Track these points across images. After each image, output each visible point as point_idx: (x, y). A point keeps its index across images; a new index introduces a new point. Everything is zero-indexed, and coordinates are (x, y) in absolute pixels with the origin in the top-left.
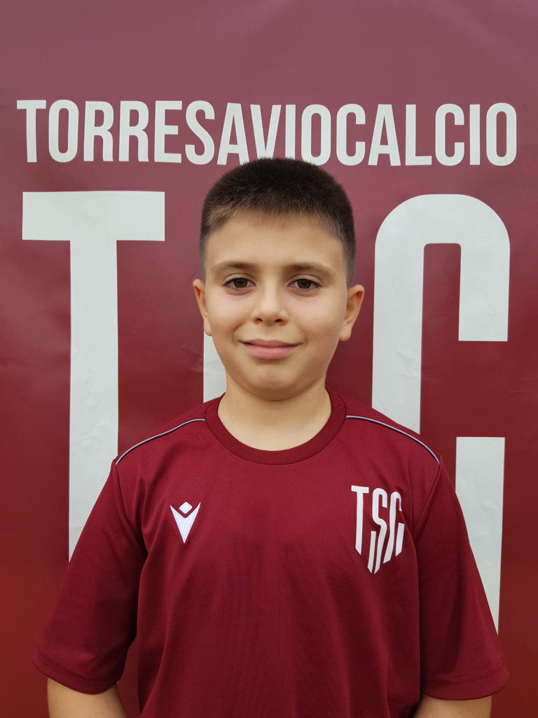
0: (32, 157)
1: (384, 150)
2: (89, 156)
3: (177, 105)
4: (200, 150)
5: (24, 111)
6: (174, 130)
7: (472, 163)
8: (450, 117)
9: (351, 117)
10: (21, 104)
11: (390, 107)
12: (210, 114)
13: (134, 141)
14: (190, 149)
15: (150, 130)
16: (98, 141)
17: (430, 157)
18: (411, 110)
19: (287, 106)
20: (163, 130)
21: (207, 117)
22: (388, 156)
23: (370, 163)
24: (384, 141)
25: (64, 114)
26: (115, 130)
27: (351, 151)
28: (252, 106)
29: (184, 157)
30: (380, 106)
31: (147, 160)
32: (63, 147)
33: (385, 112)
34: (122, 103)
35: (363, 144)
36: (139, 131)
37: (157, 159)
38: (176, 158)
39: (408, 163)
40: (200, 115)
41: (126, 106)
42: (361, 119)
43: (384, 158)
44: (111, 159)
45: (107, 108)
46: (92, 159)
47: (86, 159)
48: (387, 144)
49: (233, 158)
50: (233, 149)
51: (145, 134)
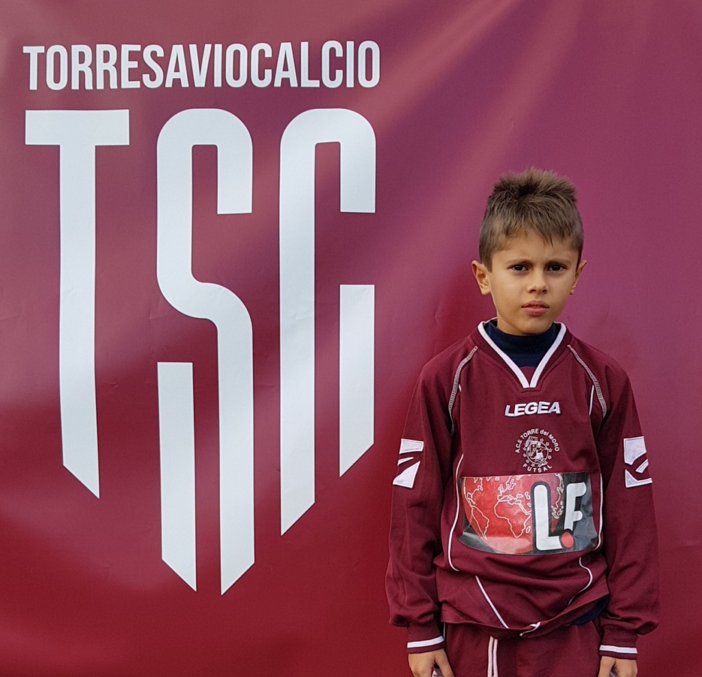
0: (33, 85)
1: (285, 75)
2: (75, 86)
3: (137, 48)
4: (153, 78)
5: (29, 54)
6: (135, 64)
7: (348, 86)
8: (332, 51)
9: (262, 52)
10: (26, 49)
11: (289, 44)
12: (160, 53)
13: (107, 73)
14: (146, 77)
15: (118, 65)
16: (82, 74)
17: (318, 82)
18: (305, 46)
19: (216, 46)
20: (127, 65)
21: (158, 55)
22: (288, 79)
23: (275, 85)
24: (286, 68)
25: (57, 56)
26: (93, 67)
27: (262, 77)
28: (191, 46)
29: (142, 83)
30: (283, 44)
31: (116, 87)
32: (57, 80)
33: (286, 48)
34: (98, 46)
35: (270, 71)
36: (110, 66)
37: (123, 86)
38: (136, 85)
39: (302, 85)
40: (154, 54)
41: (101, 48)
42: (269, 54)
43: (286, 81)
44: (91, 88)
45: (87, 50)
46: (77, 88)
47: (73, 88)
48: (287, 70)
49: (177, 82)
50: (177, 75)
51: (114, 68)
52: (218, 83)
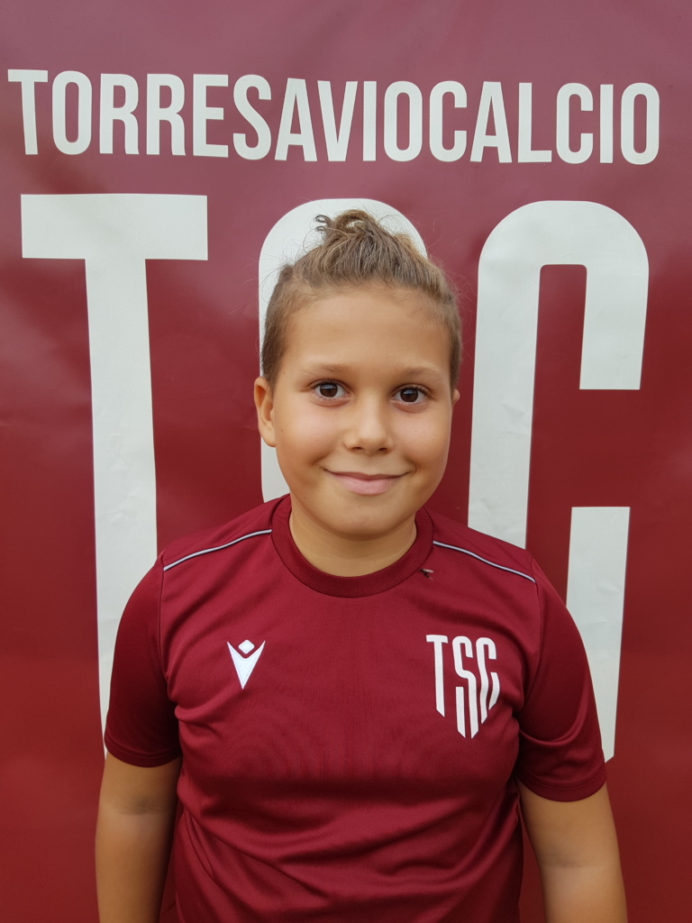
0: (31, 148)
1: (491, 141)
2: (106, 147)
3: (221, 80)
4: (252, 141)
5: (19, 84)
6: (218, 114)
7: (602, 161)
8: (575, 100)
9: (448, 98)
10: (14, 75)
11: (498, 85)
12: (265, 93)
13: (165, 127)
14: (239, 139)
15: (187, 114)
16: (119, 127)
17: (549, 153)
18: (525, 90)
19: (366, 84)
20: (204, 114)
21: (261, 98)
22: (495, 150)
23: (472, 159)
24: (491, 130)
25: (72, 90)
26: (140, 114)
27: (448, 143)
28: (320, 83)
29: (232, 150)
30: (486, 85)
31: (184, 154)
32: (72, 135)
33: (492, 92)
34: (150, 76)
35: (464, 133)
36: (172, 114)
37: (195, 153)
38: (221, 151)
39: (521, 160)
40: (252, 94)
41: (155, 81)
42: (461, 101)
43: (490, 153)
44: (136, 152)
45: (129, 83)
46: (110, 151)
47: (103, 151)
48: (494, 134)
49: (295, 151)
50: (296, 140)
51: (180, 119)
52: (369, 154)
